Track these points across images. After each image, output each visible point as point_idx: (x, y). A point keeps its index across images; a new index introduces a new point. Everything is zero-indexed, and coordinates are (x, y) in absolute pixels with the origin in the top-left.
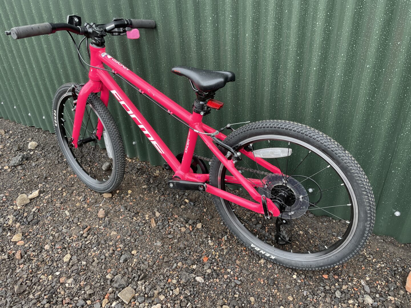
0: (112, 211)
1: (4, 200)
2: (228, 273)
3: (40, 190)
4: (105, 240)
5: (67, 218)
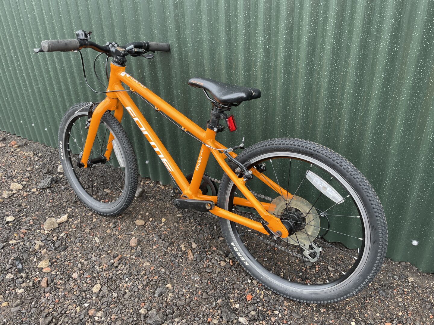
0: (145, 240)
1: (31, 223)
2: (276, 316)
3: (69, 215)
4: (138, 271)
5: (97, 245)
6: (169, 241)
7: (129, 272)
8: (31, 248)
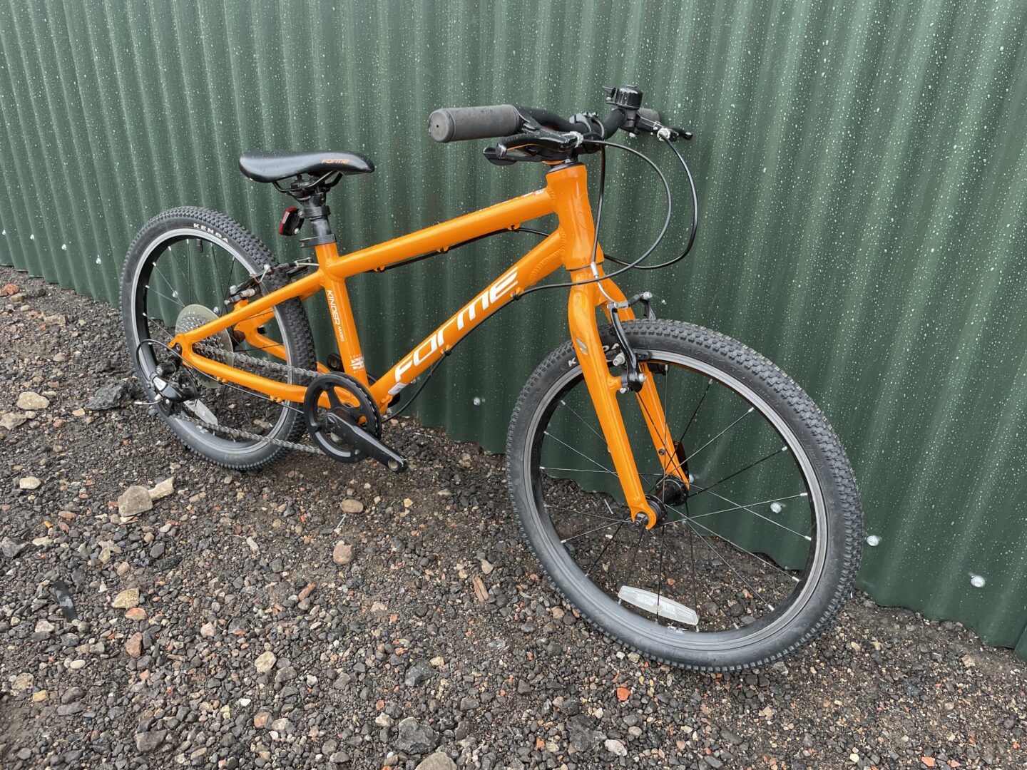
1: (82, 496)
2: (687, 737)
3: (175, 479)
4: (360, 624)
5: (254, 557)
6: (427, 553)
7: (338, 625)
8: (89, 558)
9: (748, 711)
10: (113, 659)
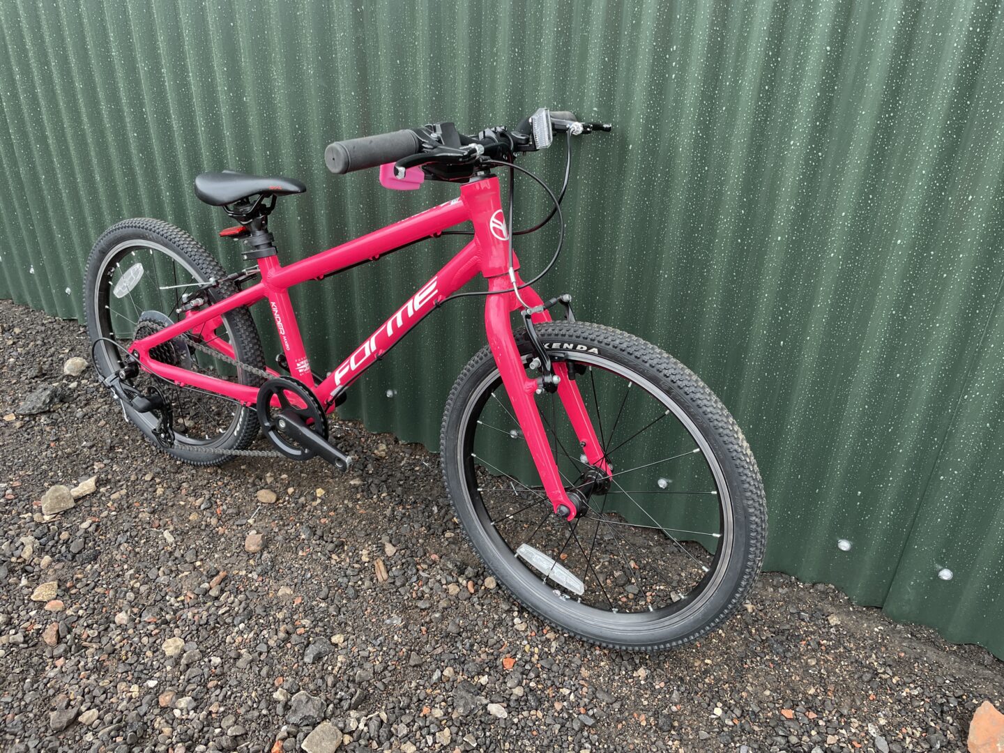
0: (280, 538)
1: (9, 497)
2: (564, 698)
3: (98, 478)
4: (266, 608)
5: (169, 549)
6: (334, 539)
7: (245, 609)
8: (13, 555)
9: (624, 673)
10: (31, 649)
